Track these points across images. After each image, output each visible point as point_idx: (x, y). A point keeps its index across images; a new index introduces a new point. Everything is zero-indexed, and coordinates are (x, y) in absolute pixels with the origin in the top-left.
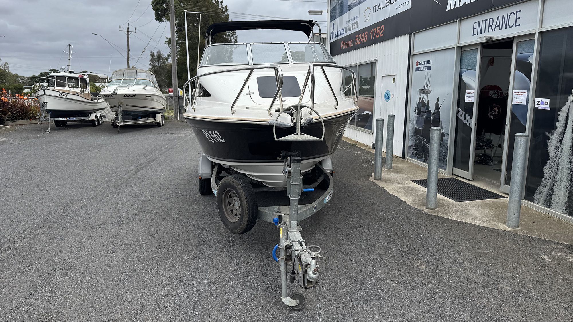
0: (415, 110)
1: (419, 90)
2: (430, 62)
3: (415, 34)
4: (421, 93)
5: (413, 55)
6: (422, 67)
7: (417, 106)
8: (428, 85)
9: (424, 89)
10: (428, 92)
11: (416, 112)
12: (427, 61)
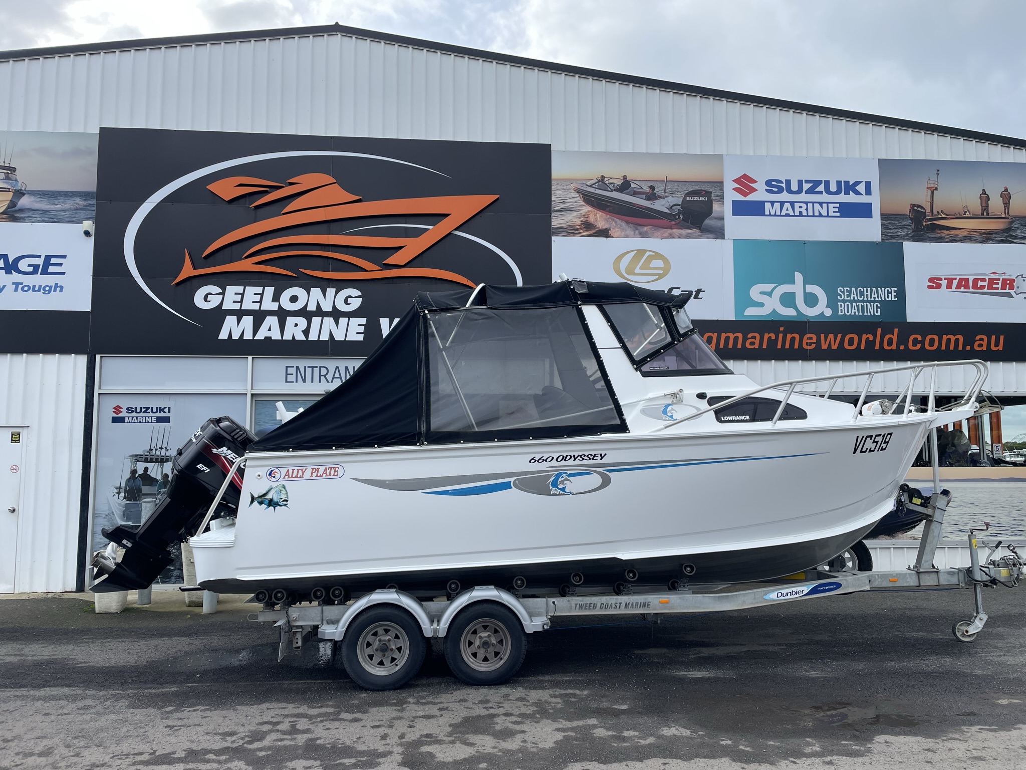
0: (119, 493)
1: (130, 456)
2: (166, 410)
3: (104, 358)
4: (138, 461)
5: (99, 394)
6: (137, 417)
7: (123, 485)
9: (148, 454)
10: (162, 460)
11: (121, 497)
12: (157, 408)
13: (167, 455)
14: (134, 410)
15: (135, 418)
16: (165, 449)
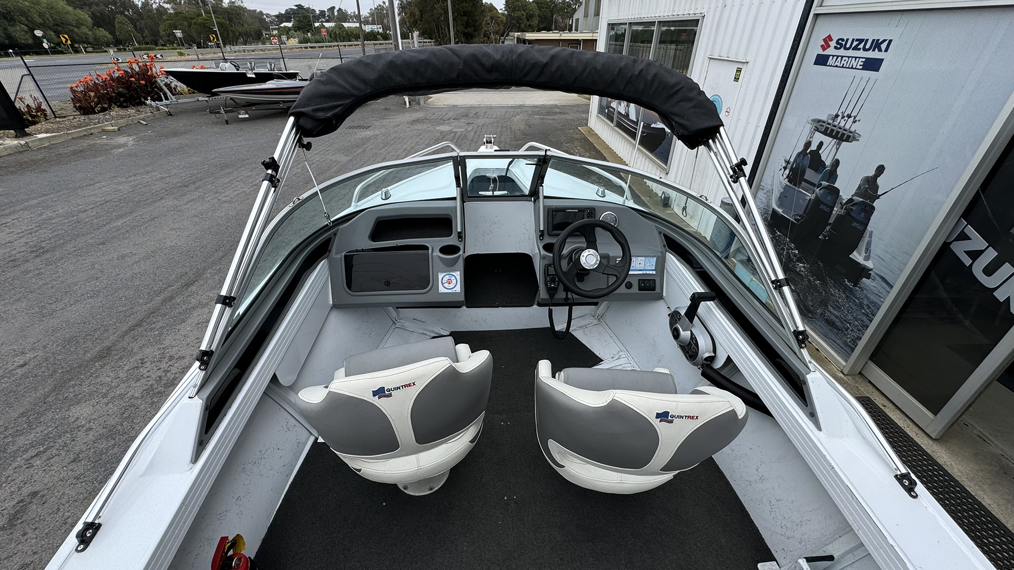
0: (785, 168)
1: (813, 120)
2: (884, 46)
4: (817, 130)
5: (817, 16)
6: (842, 57)
7: (792, 160)
8: (849, 116)
9: (831, 122)
10: (843, 134)
11: (786, 174)
12: (874, 40)
13: (852, 129)
14: (844, 43)
15: (840, 58)
16: (853, 117)
